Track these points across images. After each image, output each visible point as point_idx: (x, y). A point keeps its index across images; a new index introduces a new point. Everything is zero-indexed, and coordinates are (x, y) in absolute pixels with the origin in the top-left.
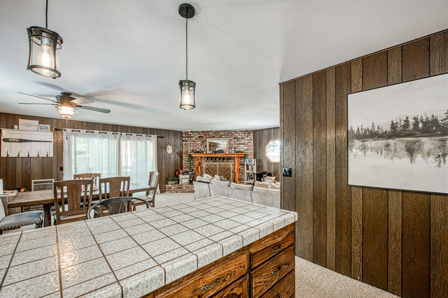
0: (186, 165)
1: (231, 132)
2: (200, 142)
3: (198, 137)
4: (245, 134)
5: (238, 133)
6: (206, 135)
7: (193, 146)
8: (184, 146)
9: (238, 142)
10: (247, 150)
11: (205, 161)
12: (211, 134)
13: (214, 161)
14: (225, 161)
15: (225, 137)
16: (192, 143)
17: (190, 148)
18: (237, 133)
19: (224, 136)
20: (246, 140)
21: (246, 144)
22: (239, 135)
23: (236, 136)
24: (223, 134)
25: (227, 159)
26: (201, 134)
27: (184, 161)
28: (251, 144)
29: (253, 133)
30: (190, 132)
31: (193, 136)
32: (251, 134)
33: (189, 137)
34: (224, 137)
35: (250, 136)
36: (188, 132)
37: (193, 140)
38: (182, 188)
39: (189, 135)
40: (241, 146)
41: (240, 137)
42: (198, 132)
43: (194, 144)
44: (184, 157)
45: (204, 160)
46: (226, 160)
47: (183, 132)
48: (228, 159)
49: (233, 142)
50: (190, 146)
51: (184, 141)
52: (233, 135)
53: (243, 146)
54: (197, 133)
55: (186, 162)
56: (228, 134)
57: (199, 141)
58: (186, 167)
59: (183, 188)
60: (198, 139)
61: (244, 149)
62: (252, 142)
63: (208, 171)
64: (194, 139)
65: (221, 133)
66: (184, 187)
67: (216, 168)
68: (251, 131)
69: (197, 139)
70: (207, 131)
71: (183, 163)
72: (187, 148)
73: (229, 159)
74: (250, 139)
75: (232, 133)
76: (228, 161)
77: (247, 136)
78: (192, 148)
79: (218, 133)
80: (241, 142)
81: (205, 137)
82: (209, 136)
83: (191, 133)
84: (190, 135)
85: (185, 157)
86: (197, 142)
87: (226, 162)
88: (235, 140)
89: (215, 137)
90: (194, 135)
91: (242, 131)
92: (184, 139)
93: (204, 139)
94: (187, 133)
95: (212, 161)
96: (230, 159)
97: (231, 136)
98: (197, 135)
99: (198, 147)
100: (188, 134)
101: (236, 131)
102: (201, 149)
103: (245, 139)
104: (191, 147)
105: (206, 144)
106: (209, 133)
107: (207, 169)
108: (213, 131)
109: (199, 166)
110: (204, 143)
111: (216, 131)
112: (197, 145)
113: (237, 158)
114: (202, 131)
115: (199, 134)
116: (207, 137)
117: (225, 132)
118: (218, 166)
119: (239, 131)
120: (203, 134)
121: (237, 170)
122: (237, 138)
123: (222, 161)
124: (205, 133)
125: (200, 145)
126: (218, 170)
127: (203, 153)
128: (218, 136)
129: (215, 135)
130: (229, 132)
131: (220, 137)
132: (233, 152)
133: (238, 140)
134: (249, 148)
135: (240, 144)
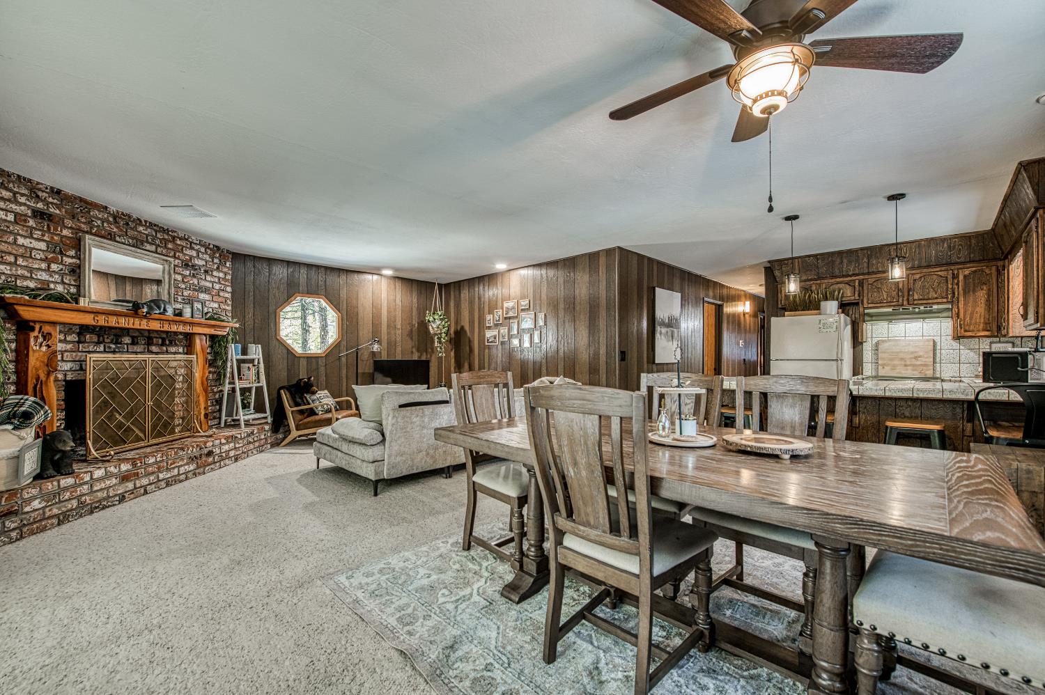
1: (173, 238)
2: (43, 246)
3: (29, 213)
4: (212, 257)
5: (196, 247)
6: (73, 216)
9: (195, 281)
11: (69, 347)
12: (99, 219)
14: (154, 349)
15: (156, 252)
18: (193, 249)
19: (151, 244)
20: (216, 280)
21: (216, 294)
22: (198, 257)
23: (191, 257)
24: (147, 236)
25: (160, 341)
26: (44, 201)
28: (227, 295)
29: (232, 259)
32: (228, 264)
34: (153, 248)
35: (226, 270)
38: (16, 513)
40: (202, 296)
41: (201, 263)
42: (34, 189)
45: (65, 341)
46: (157, 345)
48: (163, 344)
49: (179, 278)
52: (182, 250)
53: (207, 296)
54: (26, 192)
56: (166, 241)
57: (37, 234)
59: (27, 509)
60: (31, 223)
62: (229, 289)
63: (109, 393)
65: (141, 228)
66: (33, 498)
68: (228, 251)
69: (20, 218)
70: (81, 200)
73: (167, 339)
74: (225, 279)
75: (178, 242)
76: (165, 348)
79: (127, 224)
80: (203, 283)
81: (69, 223)
82: (90, 222)
86: (21, 241)
87: (157, 353)
88: (188, 273)
89: (118, 239)
91: (207, 247)
95: (101, 349)
96: (171, 344)
97: (175, 251)
98: (23, 200)
99: (31, 270)
101: (191, 240)
102: (46, 283)
103: (212, 275)
105: (74, 260)
106: (92, 214)
107: (103, 386)
108: (106, 208)
109: (48, 375)
110: (61, 253)
111: (123, 214)
112: (22, 256)
113: (201, 340)
114: (57, 186)
115: (38, 196)
116: (83, 226)
117: (156, 232)
118: (149, 370)
119: (198, 242)
120: (58, 206)
121: (202, 383)
122: (193, 266)
123: (145, 349)
124: (72, 202)
125: (41, 260)
126: (149, 386)
127: (77, 302)
128: (131, 241)
129: (117, 227)
130: (168, 234)
131: (138, 244)
132: (199, 314)
133: (193, 274)
134: (223, 307)
135: (201, 289)
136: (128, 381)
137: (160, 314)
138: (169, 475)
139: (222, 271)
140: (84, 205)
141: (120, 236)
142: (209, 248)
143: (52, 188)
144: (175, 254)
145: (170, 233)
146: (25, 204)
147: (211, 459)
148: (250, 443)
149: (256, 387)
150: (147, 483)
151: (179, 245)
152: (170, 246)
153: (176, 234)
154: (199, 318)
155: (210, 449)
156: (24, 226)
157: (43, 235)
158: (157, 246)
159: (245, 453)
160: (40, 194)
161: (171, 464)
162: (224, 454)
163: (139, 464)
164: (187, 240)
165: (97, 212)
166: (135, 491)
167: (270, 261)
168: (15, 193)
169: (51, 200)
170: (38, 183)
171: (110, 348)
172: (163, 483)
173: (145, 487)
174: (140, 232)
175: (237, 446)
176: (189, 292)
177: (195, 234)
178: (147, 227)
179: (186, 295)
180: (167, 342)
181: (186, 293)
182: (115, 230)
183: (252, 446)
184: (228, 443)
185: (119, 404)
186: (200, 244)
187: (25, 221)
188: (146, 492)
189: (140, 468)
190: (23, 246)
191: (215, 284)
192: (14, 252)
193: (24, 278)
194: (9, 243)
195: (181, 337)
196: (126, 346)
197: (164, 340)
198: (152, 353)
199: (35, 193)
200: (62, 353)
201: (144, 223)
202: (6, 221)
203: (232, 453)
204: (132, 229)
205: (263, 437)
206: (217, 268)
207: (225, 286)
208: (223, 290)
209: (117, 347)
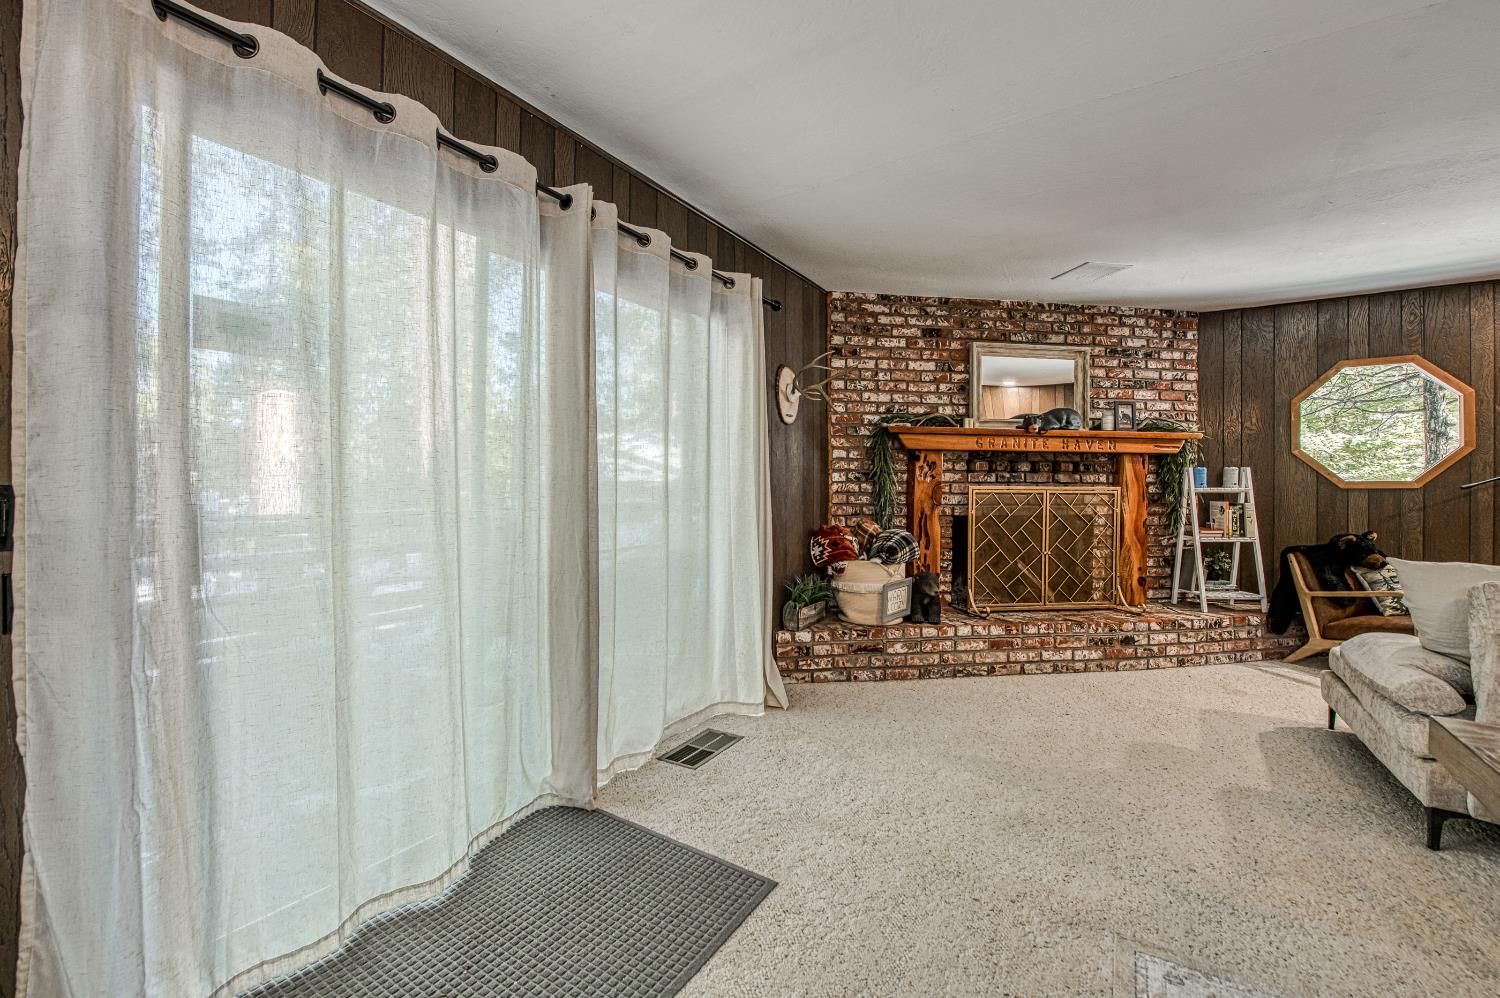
0: (852, 499)
1: (1092, 317)
2: (931, 366)
3: (919, 333)
4: (1159, 330)
5: (1129, 321)
6: (962, 324)
7: (892, 384)
8: (840, 384)
9: (1128, 373)
11: (958, 477)
12: (990, 319)
14: (1062, 477)
15: (1065, 343)
16: (884, 364)
17: (874, 397)
18: (1124, 325)
19: (1057, 333)
20: (1167, 365)
21: (1167, 389)
22: (1133, 335)
23: (1121, 338)
24: (1052, 323)
25: (1071, 467)
26: (935, 317)
27: (836, 476)
28: (1188, 387)
29: (1199, 325)
30: (872, 296)
31: (894, 326)
32: (1190, 336)
33: (866, 330)
34: (1061, 338)
35: (1186, 345)
36: (861, 301)
37: (891, 349)
38: (880, 651)
39: (870, 320)
40: (1140, 394)
41: (1138, 343)
42: (920, 304)
43: (897, 375)
44: (836, 454)
45: (953, 471)
46: (1066, 472)
47: (836, 295)
48: (1076, 470)
49: (1101, 373)
50: (871, 385)
51: (838, 351)
52: (1106, 331)
53: (1149, 394)
54: (915, 312)
55: (848, 480)
56: (1080, 324)
57: (927, 354)
58: (850, 510)
59: (890, 650)
60: (921, 344)
62: (1193, 376)
63: (993, 535)
64: (894, 343)
65: (1044, 316)
66: (896, 641)
68: (1189, 313)
69: (911, 342)
70: (971, 302)
71: (835, 487)
72: (855, 396)
73: (1081, 464)
74: (1184, 361)
75: (1100, 320)
76: (1078, 477)
77: (1170, 347)
78: (884, 398)
79: (1025, 315)
80: (1142, 374)
81: (957, 333)
82: (980, 328)
83: (878, 309)
84: (874, 315)
85: (843, 454)
86: (912, 365)
87: (1066, 484)
88: (1116, 362)
89: (1013, 338)
90: (899, 320)
91: (1147, 315)
92: (837, 340)
93: (955, 345)
94: (853, 305)
95: (993, 479)
96: (1087, 470)
97: (1094, 335)
98: (913, 321)
99: (921, 395)
100: (863, 313)
101: (1120, 313)
102: (935, 407)
103: (1159, 359)
104: (877, 390)
105: (963, 376)
106: (982, 315)
107: (986, 525)
108: (999, 302)
109: (933, 509)
110: (950, 370)
111: (1019, 304)
112: (913, 382)
113: (1133, 462)
114: (944, 295)
115: (927, 313)
116: (972, 333)
117: (1065, 315)
118: (1047, 507)
119: (1133, 313)
120: (946, 318)
121: (1136, 531)
122: (1124, 351)
123: (1048, 478)
124: (960, 309)
125: (930, 382)
126: (1046, 529)
127: (962, 426)
128: (1029, 336)
129: (1012, 324)
130: (1083, 313)
131: (1039, 338)
132: (1126, 424)
133: (1125, 363)
134: (1181, 407)
135: (1139, 385)
136: (1018, 521)
137: (1060, 428)
138: (1057, 657)
139: (1178, 350)
140: (973, 307)
141: (1015, 334)
142: (1151, 317)
143: (940, 299)
144: (1094, 339)
145: (1087, 311)
146: (914, 326)
147: (1130, 651)
148: (1213, 640)
149: (1242, 543)
150: (1025, 659)
151: (1101, 325)
152: (1086, 329)
153: (1095, 311)
154: (1128, 429)
155: (1129, 634)
156: (915, 349)
157: (932, 354)
158: (1068, 334)
159: (1200, 655)
160: (929, 309)
161: (1061, 643)
162: (1155, 649)
163: (1015, 632)
164: (1114, 314)
165: (988, 312)
166: (1008, 666)
167: (1276, 310)
168: (906, 317)
169: (939, 313)
170: (927, 299)
171: (1003, 477)
172: (1048, 665)
173: (1023, 664)
174: (1043, 321)
175: (1183, 639)
176: (1117, 392)
177: (1126, 301)
178: (1050, 311)
179: (1113, 396)
180: (1082, 468)
181: (1112, 394)
182: (1010, 327)
183: (1216, 647)
184: (1164, 630)
185: (1007, 550)
186: (1136, 315)
187: (916, 343)
188: (1023, 672)
189: (1016, 636)
190: (914, 370)
191: (1164, 373)
192: (906, 378)
193: (915, 404)
194: (901, 370)
195: (1103, 459)
196: (1023, 475)
197: (1076, 465)
198: (1057, 482)
199: (924, 310)
200: (950, 484)
201: (1047, 308)
202: (899, 348)
203: (1172, 651)
204: (1031, 320)
205: (1243, 635)
206: (1169, 345)
207: (1186, 372)
208: (1181, 379)
209: (1012, 476)
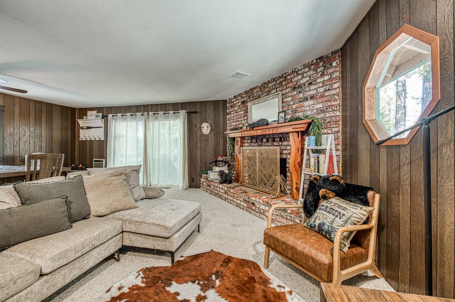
1: (286, 77)
2: (243, 112)
3: (241, 104)
4: (315, 70)
5: (301, 72)
6: (249, 97)
7: (236, 120)
8: (228, 122)
9: (301, 96)
10: (322, 111)
12: (255, 92)
13: (260, 143)
14: (275, 144)
15: (277, 92)
16: (235, 115)
18: (299, 74)
19: (274, 89)
20: (321, 85)
21: (322, 96)
22: (303, 78)
24: (272, 86)
25: (278, 139)
26: (244, 98)
28: (334, 92)
29: (340, 56)
30: (233, 97)
31: (236, 104)
32: (334, 64)
33: (232, 106)
34: (275, 91)
35: (332, 70)
36: (231, 99)
37: (236, 110)
40: (306, 103)
41: (305, 80)
42: (241, 95)
43: (237, 117)
45: (247, 143)
46: (277, 141)
47: (227, 100)
48: (280, 140)
49: (290, 99)
51: (228, 114)
52: (291, 81)
53: (310, 102)
54: (240, 98)
56: (281, 82)
57: (242, 109)
61: (315, 111)
62: (337, 85)
63: (246, 163)
64: (236, 108)
65: (270, 84)
67: (256, 157)
68: (334, 52)
69: (239, 107)
70: (251, 89)
72: (230, 124)
74: (331, 79)
75: (289, 77)
79: (265, 87)
80: (307, 94)
81: (248, 100)
82: (253, 96)
83: (234, 100)
84: (233, 102)
88: (295, 93)
89: (261, 96)
90: (237, 102)
91: (308, 66)
92: (228, 111)
93: (247, 104)
95: (256, 145)
97: (287, 84)
98: (240, 101)
99: (241, 121)
100: (231, 102)
101: (297, 70)
102: (243, 124)
103: (316, 84)
104: (234, 122)
108: (258, 86)
111: (263, 84)
112: (240, 118)
113: (293, 136)
114: (246, 90)
115: (242, 97)
116: (251, 99)
117: (276, 81)
118: (258, 154)
119: (303, 67)
121: (295, 166)
122: (299, 86)
123: (271, 144)
124: (249, 92)
126: (257, 162)
128: (265, 94)
130: (283, 77)
131: (269, 93)
132: (282, 120)
133: (299, 92)
134: (329, 104)
135: (306, 99)
136: (252, 158)
139: (327, 75)
142: (312, 65)
153: (287, 74)
154: (283, 123)
158: (277, 89)
164: (295, 72)
168: (238, 100)
171: (259, 144)
181: (294, 107)
182: (260, 93)
185: (249, 168)
186: (305, 68)
191: (318, 90)
193: (240, 124)
197: (281, 138)
201: (271, 81)
206: (321, 75)
207: (331, 85)
208: (329, 90)
209: (261, 144)
